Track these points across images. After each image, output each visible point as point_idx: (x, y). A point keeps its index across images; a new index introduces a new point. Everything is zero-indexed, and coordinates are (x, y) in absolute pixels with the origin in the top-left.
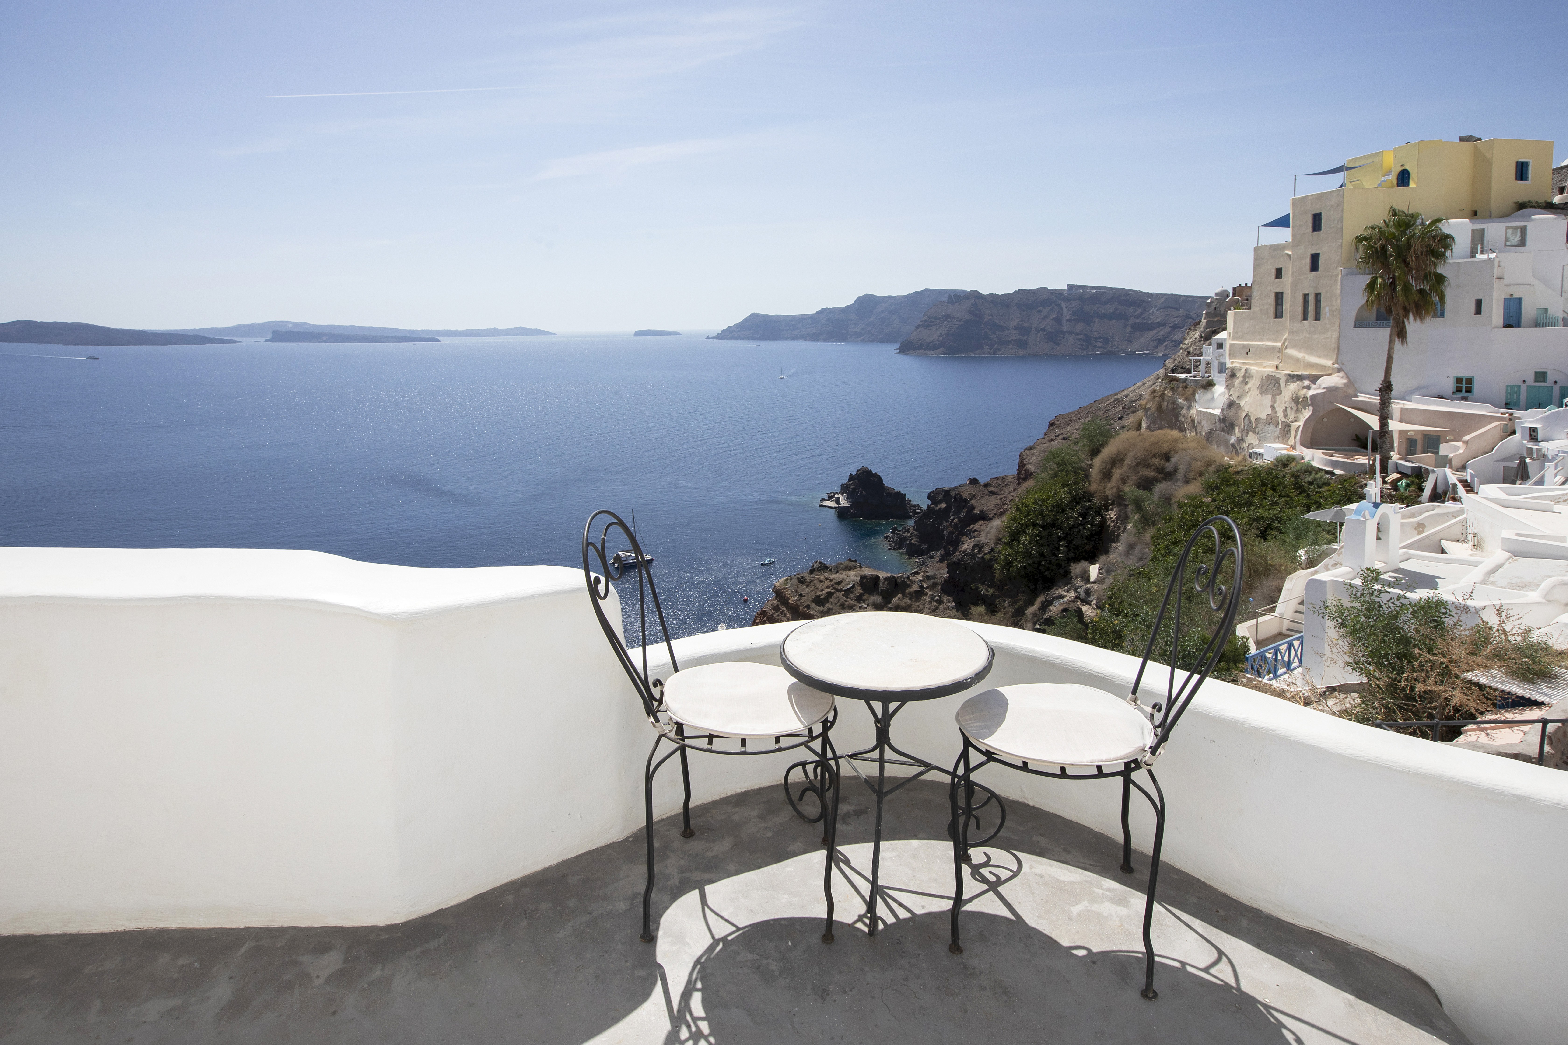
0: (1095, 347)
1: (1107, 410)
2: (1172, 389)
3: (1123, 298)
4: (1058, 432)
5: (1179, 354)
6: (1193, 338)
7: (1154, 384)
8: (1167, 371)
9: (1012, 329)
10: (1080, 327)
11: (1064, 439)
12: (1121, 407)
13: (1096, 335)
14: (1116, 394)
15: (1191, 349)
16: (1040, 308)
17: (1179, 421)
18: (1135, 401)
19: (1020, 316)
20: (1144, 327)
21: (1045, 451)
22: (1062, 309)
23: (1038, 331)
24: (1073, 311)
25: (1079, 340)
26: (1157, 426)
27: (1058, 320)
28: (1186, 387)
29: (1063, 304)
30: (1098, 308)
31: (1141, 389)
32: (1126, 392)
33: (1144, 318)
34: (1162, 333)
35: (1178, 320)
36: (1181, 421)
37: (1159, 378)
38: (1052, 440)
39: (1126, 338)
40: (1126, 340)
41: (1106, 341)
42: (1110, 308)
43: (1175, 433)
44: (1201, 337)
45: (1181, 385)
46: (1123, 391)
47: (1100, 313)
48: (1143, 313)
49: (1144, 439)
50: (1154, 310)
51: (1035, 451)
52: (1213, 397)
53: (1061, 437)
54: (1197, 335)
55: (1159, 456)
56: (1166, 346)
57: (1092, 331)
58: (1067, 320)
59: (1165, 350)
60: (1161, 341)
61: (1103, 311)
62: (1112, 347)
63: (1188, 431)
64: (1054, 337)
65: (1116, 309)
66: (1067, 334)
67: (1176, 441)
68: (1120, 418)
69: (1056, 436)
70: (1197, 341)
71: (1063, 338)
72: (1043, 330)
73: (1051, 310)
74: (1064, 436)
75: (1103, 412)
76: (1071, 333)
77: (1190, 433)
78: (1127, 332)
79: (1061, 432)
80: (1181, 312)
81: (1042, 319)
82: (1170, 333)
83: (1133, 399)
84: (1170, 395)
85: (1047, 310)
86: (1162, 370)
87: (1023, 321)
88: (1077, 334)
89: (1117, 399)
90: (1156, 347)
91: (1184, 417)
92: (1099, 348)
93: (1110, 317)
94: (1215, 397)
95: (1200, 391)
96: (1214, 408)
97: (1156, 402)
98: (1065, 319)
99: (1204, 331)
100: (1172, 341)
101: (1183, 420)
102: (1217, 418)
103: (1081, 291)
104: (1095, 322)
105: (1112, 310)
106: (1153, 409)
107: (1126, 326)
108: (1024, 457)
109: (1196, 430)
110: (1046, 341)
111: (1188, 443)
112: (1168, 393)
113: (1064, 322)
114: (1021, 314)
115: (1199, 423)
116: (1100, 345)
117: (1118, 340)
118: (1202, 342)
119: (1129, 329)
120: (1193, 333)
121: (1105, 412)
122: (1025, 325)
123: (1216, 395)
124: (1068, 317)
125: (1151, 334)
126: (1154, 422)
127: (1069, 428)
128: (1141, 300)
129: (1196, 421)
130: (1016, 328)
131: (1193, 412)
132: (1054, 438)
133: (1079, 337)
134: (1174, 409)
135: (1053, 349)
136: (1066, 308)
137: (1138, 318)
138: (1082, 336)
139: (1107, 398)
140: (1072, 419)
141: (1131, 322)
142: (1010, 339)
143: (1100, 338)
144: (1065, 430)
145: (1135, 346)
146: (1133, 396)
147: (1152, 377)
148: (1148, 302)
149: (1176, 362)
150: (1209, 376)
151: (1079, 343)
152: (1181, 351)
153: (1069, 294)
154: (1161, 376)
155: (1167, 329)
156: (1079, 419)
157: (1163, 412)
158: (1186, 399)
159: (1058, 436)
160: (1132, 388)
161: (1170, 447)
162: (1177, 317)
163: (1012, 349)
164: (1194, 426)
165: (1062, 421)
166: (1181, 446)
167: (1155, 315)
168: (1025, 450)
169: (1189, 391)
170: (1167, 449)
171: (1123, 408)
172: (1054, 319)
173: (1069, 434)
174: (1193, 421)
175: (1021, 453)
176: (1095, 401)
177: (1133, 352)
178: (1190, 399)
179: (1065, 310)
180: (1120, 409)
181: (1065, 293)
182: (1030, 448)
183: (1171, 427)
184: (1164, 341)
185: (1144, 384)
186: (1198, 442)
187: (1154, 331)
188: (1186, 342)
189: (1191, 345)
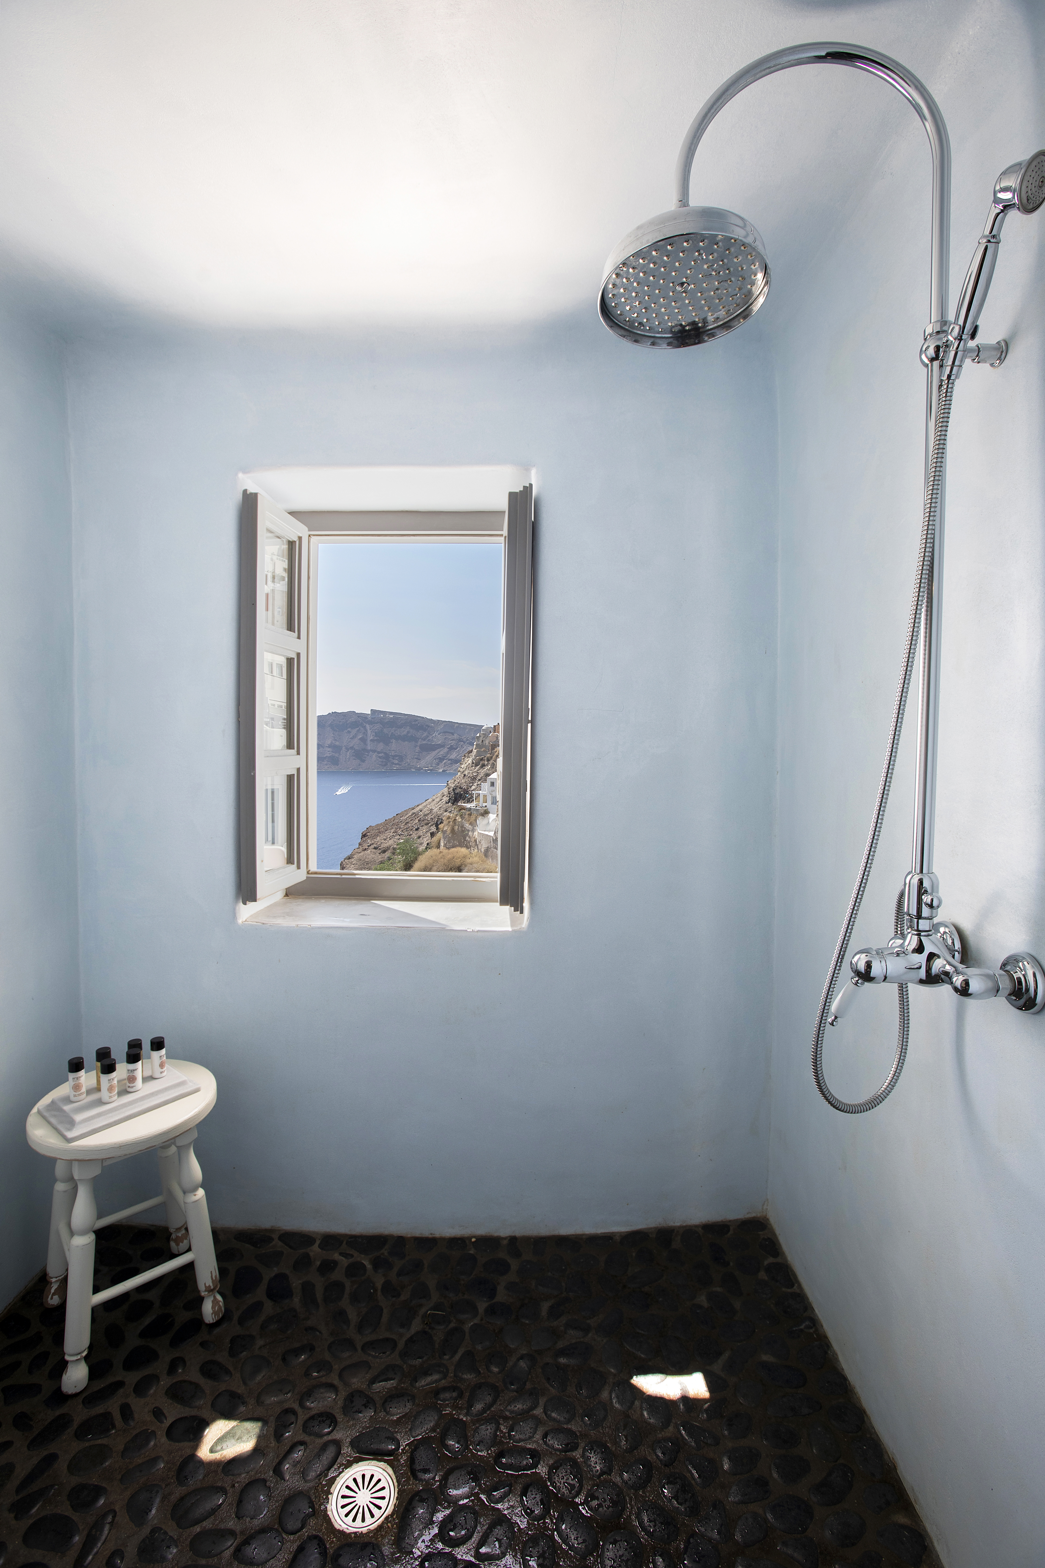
0: (393, 763)
1: (407, 823)
2: (461, 816)
3: (413, 723)
4: (370, 843)
5: (457, 776)
6: (467, 763)
7: (441, 800)
8: (449, 790)
9: (326, 747)
10: (381, 746)
11: (375, 848)
12: (417, 819)
13: (393, 753)
14: (413, 809)
15: (466, 773)
16: (349, 729)
17: (466, 841)
18: (427, 815)
19: (333, 735)
20: (428, 748)
21: (360, 860)
22: (366, 731)
23: (347, 749)
24: (376, 732)
25: (380, 757)
26: (451, 844)
27: (364, 740)
28: (470, 815)
29: (368, 727)
30: (395, 731)
31: (431, 805)
32: (420, 807)
33: (429, 740)
34: (442, 753)
35: (453, 743)
36: (467, 840)
37: (444, 796)
38: (365, 850)
39: (416, 757)
40: (416, 758)
41: (401, 758)
42: (404, 731)
43: (464, 850)
44: (473, 763)
45: (468, 813)
46: (418, 806)
47: (396, 735)
48: (428, 736)
49: (443, 856)
50: (436, 734)
51: (353, 860)
52: (489, 823)
53: (372, 846)
54: (470, 761)
55: (454, 869)
56: (445, 763)
57: (390, 750)
58: (371, 740)
59: (444, 767)
60: (441, 760)
61: (399, 734)
62: (405, 764)
63: (472, 848)
64: (360, 755)
65: (408, 732)
66: (371, 752)
67: (465, 857)
68: (417, 829)
69: (368, 846)
70: (470, 766)
71: (368, 755)
72: (352, 748)
73: (358, 731)
74: (376, 846)
75: (404, 824)
76: (374, 751)
77: (474, 850)
78: (416, 751)
79: (372, 842)
80: (456, 736)
81: (350, 738)
82: (448, 753)
83: (426, 813)
84: (460, 820)
85: (354, 731)
86: (446, 788)
87: (335, 740)
88: (379, 753)
89: (414, 813)
90: (438, 764)
91: (469, 837)
92: (396, 764)
93: (404, 738)
94: (490, 822)
95: (480, 818)
96: (490, 831)
97: (450, 826)
98: (369, 739)
99: (475, 758)
100: (449, 760)
101: (469, 840)
102: (491, 839)
103: (382, 716)
104: (392, 742)
105: (405, 733)
106: (449, 832)
107: (416, 746)
108: (344, 866)
109: (478, 847)
110: (354, 758)
111: (473, 858)
112: (459, 819)
113: (369, 742)
114: (334, 734)
115: (480, 842)
116: (396, 762)
117: (410, 758)
118: (474, 767)
119: (418, 749)
120: (467, 759)
121: (406, 824)
122: (337, 743)
123: (490, 821)
124: (371, 738)
125: (434, 753)
126: (449, 841)
127: (378, 838)
128: (427, 725)
129: (478, 841)
130: (329, 747)
131: (476, 833)
132: (367, 847)
133: (380, 755)
134: (463, 831)
135: (360, 765)
136: (370, 730)
137: (424, 740)
138: (382, 754)
139: (407, 811)
140: (380, 830)
141: (419, 743)
142: (325, 756)
143: (396, 756)
144: (375, 840)
145: (422, 763)
146: (426, 811)
147: (439, 795)
148: (432, 727)
149: (456, 783)
150: (486, 806)
151: (380, 760)
152: (459, 773)
153: (372, 718)
154: (445, 794)
155: (446, 750)
156: (386, 830)
157: (456, 833)
158: (471, 824)
159: (370, 845)
160: (425, 804)
161: (462, 861)
162: (452, 740)
163: (327, 765)
164: (476, 845)
165: (372, 832)
166: (468, 861)
167: (438, 738)
168: (345, 859)
169: (473, 818)
170: (459, 863)
171: (419, 821)
172: (360, 739)
173: (378, 844)
174: (476, 841)
175: (342, 862)
176: (397, 815)
177: (420, 769)
178: (474, 824)
179: (369, 732)
180: (417, 821)
181: (369, 718)
182: (349, 858)
183: (461, 846)
184: (444, 760)
185: (433, 800)
186: (479, 857)
187: (436, 751)
188: (462, 766)
189: (466, 769)
